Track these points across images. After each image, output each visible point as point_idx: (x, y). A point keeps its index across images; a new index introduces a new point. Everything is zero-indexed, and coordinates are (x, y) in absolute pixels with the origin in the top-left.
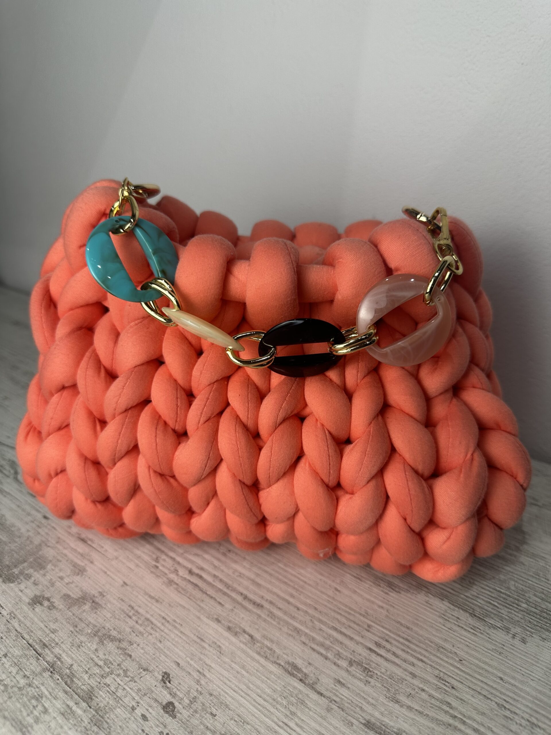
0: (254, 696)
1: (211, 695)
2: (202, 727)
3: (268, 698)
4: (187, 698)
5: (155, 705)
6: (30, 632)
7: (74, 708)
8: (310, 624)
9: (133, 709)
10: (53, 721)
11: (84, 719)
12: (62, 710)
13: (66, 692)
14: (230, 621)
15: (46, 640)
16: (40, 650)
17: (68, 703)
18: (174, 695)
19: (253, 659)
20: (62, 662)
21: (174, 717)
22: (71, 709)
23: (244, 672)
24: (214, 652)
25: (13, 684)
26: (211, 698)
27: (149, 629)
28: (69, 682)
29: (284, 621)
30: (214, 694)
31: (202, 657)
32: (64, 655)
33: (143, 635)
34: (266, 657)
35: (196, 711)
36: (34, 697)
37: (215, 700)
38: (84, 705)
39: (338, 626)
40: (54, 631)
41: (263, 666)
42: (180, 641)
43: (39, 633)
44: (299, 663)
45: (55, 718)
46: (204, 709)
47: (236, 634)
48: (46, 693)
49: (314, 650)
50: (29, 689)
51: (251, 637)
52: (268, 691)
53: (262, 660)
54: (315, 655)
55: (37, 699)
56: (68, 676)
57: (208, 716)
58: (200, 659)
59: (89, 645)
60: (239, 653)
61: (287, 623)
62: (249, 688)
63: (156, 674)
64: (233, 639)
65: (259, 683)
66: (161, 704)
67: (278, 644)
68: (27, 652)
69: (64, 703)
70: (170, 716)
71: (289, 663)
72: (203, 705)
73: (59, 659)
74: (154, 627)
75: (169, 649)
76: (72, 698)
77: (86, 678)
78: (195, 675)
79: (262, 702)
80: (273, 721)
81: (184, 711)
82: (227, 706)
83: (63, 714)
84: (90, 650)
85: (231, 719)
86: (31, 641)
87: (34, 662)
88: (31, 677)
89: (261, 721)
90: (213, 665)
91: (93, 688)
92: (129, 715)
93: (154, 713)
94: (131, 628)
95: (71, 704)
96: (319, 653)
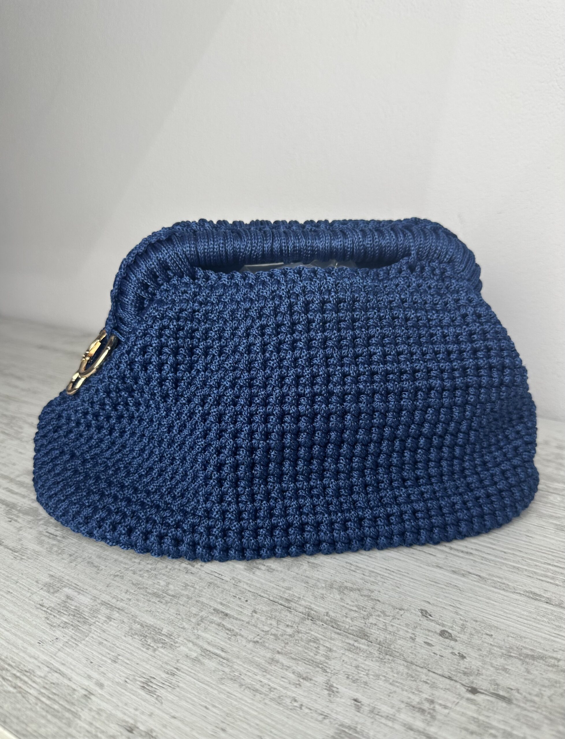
0: (515, 617)
1: (476, 621)
2: (486, 645)
3: (529, 618)
4: (457, 625)
5: (430, 634)
6: (265, 591)
7: (356, 644)
8: (523, 562)
9: (413, 639)
10: (344, 656)
11: (372, 651)
12: (346, 647)
13: (338, 634)
14: (450, 567)
15: (286, 596)
16: (287, 605)
17: (347, 641)
18: (443, 625)
19: (493, 592)
20: (315, 611)
21: (456, 641)
22: (353, 645)
23: (492, 602)
24: (454, 590)
25: (280, 633)
26: (478, 623)
27: (379, 578)
28: (335, 626)
29: (498, 562)
30: (478, 620)
31: (446, 595)
32: (313, 606)
33: (377, 584)
34: (504, 589)
35: (471, 634)
36: (310, 641)
37: (483, 625)
38: (363, 641)
39: (549, 562)
40: (289, 589)
41: (507, 596)
42: (415, 585)
43: (275, 591)
44: (537, 591)
45: (343, 654)
46: (478, 632)
47: (463, 575)
48: (320, 636)
49: (542, 580)
50: (300, 635)
51: (479, 576)
52: (525, 613)
53: (502, 592)
54: (545, 584)
55: (314, 642)
56: (331, 622)
57: (485, 636)
58: (445, 597)
59: (332, 596)
60: (477, 589)
61: (504, 563)
62: (505, 612)
63: (414, 612)
64: (463, 579)
65: (511, 608)
66: (436, 632)
67: (506, 579)
68: (275, 607)
69: (343, 642)
70: (451, 640)
71: (527, 592)
72: (475, 629)
73: (311, 609)
74: (383, 577)
75: (411, 592)
76: (348, 637)
77: (350, 621)
78: (451, 608)
79: (526, 622)
80: (545, 633)
81: (461, 636)
82: (497, 628)
83: (349, 650)
84: (336, 600)
85: (508, 636)
86: (271, 598)
87: (288, 614)
88: (294, 625)
89: (536, 635)
90: (461, 600)
91: (362, 628)
92: (412, 644)
93: (434, 639)
94: (362, 579)
95: (352, 642)
96: (548, 582)
